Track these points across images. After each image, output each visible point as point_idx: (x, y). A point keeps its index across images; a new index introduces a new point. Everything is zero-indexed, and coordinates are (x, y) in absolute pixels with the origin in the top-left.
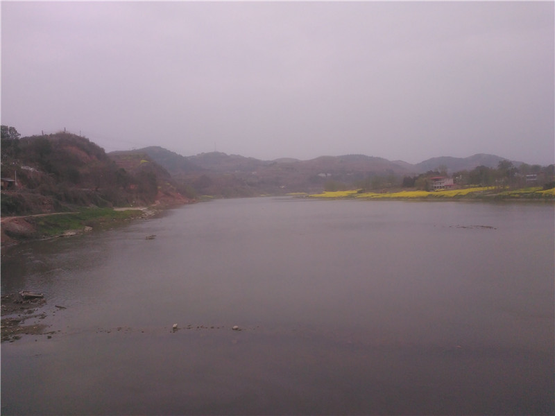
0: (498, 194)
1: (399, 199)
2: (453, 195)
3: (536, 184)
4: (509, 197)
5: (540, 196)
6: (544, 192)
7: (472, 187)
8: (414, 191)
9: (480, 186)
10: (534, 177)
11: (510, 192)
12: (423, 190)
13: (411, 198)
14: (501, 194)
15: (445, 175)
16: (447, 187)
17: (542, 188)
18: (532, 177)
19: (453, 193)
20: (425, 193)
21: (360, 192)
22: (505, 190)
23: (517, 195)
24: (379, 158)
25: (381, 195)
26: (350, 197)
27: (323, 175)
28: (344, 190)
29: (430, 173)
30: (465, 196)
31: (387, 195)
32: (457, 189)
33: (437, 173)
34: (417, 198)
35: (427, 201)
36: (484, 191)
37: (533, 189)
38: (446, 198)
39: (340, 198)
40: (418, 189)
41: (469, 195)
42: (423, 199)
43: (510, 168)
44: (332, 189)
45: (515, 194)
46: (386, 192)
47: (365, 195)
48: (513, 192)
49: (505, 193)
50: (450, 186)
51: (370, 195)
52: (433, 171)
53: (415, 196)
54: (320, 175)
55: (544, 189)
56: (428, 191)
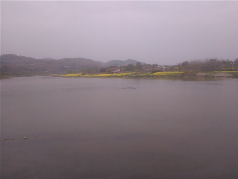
0: (136, 75)
1: (99, 77)
2: (120, 76)
3: (149, 71)
4: (140, 76)
5: (150, 76)
6: (152, 74)
7: (127, 72)
8: (105, 74)
9: (130, 72)
10: (149, 69)
11: (140, 74)
12: (109, 73)
13: (104, 77)
14: (137, 75)
15: (117, 67)
16: (118, 72)
17: (151, 73)
18: (148, 69)
19: (120, 75)
20: (109, 75)
21: (83, 74)
22: (139, 73)
23: (143, 76)
24: (90, 60)
25: (92, 76)
26: (79, 76)
27: (66, 66)
28: (76, 73)
29: (111, 67)
30: (124, 76)
31: (94, 76)
32: (122, 73)
33: (114, 67)
34: (106, 77)
35: (110, 78)
36: (131, 74)
37: (148, 73)
38: (117, 77)
39: (74, 77)
40: (107, 73)
41: (126, 75)
42: (109, 77)
43: (140, 65)
44: (71, 73)
45: (142, 75)
46: (94, 74)
47: (85, 75)
48: (141, 74)
49: (139, 75)
50: (119, 72)
51: (87, 75)
52: (112, 66)
53: (105, 76)
54: (65, 66)
55: (152, 73)
56: (111, 74)
